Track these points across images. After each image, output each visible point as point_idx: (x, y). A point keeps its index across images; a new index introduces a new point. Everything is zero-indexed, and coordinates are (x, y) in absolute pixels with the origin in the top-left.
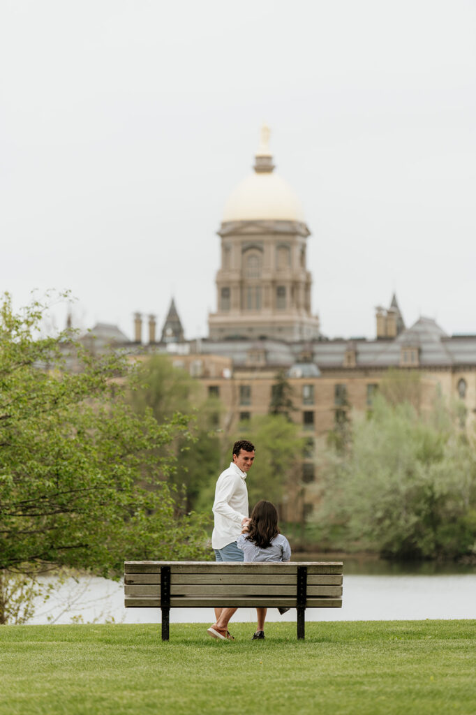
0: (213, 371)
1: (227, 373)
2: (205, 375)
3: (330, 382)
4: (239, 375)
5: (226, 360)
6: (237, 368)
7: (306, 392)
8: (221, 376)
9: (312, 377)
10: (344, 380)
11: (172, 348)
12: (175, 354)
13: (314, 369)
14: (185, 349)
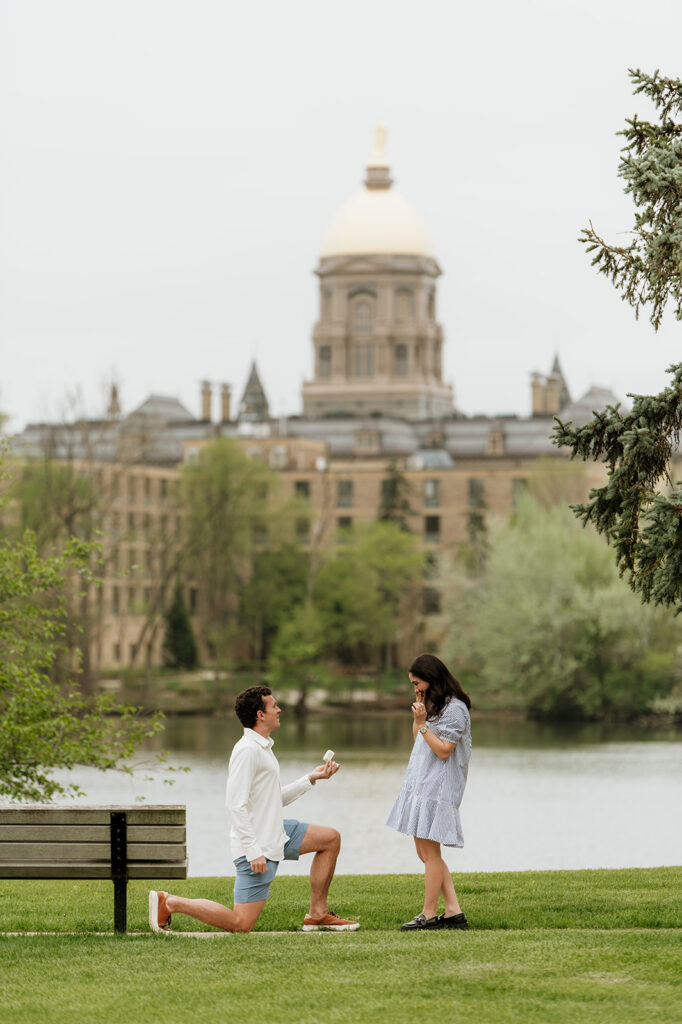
0: (302, 460)
1: (321, 464)
2: (291, 466)
3: (462, 476)
4: (337, 466)
5: (318, 445)
6: (334, 456)
7: (429, 490)
8: (312, 468)
9: (441, 468)
10: (481, 474)
11: (246, 429)
12: (250, 438)
13: (444, 457)
14: (264, 430)
